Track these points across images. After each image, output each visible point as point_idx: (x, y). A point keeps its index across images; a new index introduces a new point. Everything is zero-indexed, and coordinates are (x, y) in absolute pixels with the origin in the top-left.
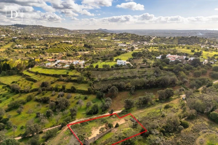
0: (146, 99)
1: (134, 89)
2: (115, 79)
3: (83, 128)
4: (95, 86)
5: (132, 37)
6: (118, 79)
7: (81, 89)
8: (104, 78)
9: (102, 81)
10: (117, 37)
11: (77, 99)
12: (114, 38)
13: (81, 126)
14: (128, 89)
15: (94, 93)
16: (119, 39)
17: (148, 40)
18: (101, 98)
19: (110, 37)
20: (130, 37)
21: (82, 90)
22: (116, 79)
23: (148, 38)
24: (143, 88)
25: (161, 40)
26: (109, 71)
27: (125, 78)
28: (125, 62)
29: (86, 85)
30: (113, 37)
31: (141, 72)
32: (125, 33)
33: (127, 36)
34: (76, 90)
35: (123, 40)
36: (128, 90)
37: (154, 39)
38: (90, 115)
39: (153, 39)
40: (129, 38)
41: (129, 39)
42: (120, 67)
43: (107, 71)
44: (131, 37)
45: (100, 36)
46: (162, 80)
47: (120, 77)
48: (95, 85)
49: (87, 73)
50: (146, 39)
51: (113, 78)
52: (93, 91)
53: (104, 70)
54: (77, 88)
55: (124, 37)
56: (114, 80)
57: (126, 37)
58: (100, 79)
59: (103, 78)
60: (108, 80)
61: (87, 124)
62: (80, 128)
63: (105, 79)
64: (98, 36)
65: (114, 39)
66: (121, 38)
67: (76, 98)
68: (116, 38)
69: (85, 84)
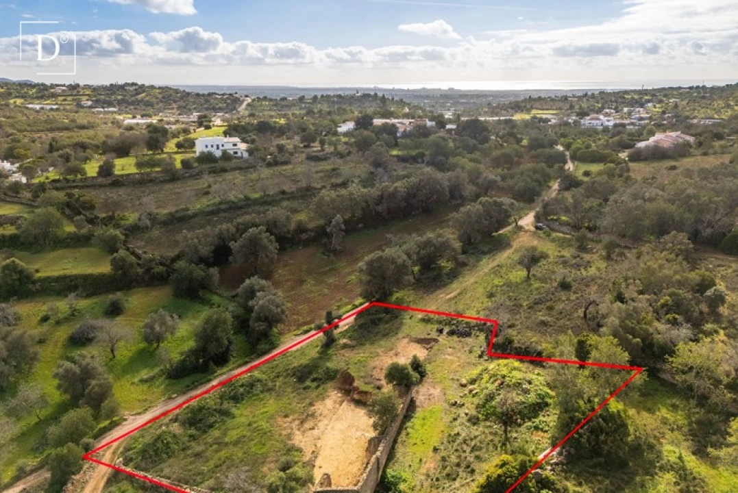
0: (438, 245)
1: (343, 227)
2: (223, 207)
3: (221, 444)
4: (139, 248)
5: (163, 98)
6: (241, 208)
7: (68, 272)
8: (173, 210)
9: (165, 224)
10: (103, 97)
11: (58, 323)
12: (89, 103)
13: (193, 438)
14: (304, 236)
15: (147, 278)
16: (110, 104)
17: (230, 107)
18: (201, 293)
19: (70, 98)
20: (157, 98)
21: (76, 277)
22: (231, 208)
23: (229, 101)
24: (360, 225)
25: (276, 105)
26: (179, 182)
27: (269, 199)
28: (235, 145)
29: (84, 250)
30: (84, 98)
31: (322, 174)
32: (133, 84)
33: (143, 95)
34: (34, 282)
35: (132, 107)
36: (307, 240)
37: (248, 105)
38: (197, 376)
39: (245, 103)
40: (154, 100)
41: (156, 107)
42: (221, 164)
43: (165, 182)
44: (160, 96)
45: (16, 97)
46: (422, 184)
47: (247, 199)
48: (138, 245)
49: (66, 198)
50: (220, 105)
51: (214, 204)
52: (140, 271)
53: (151, 181)
54: (37, 271)
55: (132, 96)
56: (225, 211)
57: (140, 97)
58: (153, 218)
59: (165, 212)
60: (195, 215)
61: (226, 414)
62: (199, 449)
63: (178, 215)
64: (10, 94)
65: (91, 107)
66: (120, 103)
67: (52, 321)
68: (97, 101)
69: (75, 247)
